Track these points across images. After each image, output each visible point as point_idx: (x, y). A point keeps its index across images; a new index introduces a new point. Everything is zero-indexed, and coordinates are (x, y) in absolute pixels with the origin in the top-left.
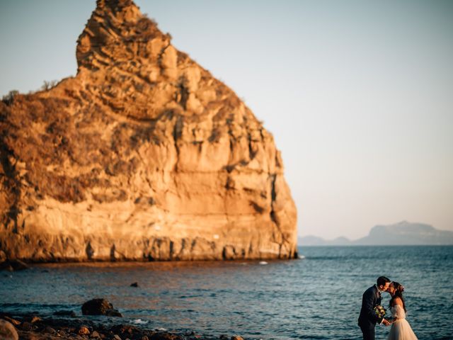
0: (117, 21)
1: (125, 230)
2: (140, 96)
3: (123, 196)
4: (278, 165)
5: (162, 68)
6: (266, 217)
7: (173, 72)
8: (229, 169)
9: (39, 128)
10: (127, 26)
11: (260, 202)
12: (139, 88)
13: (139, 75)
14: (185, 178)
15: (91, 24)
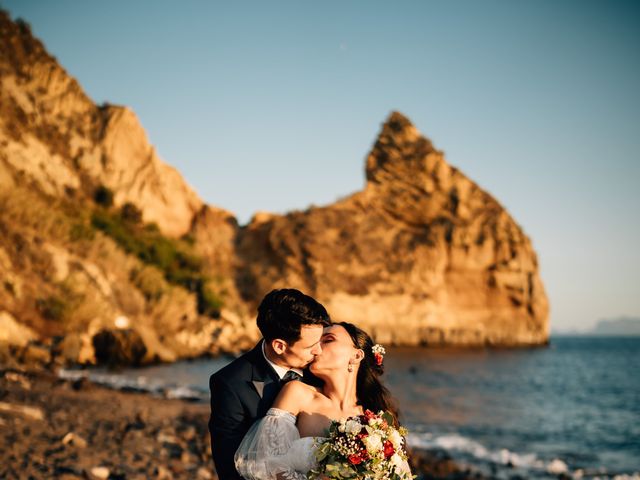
0: (398, 140)
1: (404, 321)
2: (418, 206)
3: (401, 291)
4: (535, 263)
5: (436, 180)
6: (523, 310)
7: (446, 183)
8: (492, 268)
9: (332, 235)
10: (407, 144)
11: (519, 297)
12: (416, 198)
13: (416, 187)
14: (455, 276)
15: (378, 145)
